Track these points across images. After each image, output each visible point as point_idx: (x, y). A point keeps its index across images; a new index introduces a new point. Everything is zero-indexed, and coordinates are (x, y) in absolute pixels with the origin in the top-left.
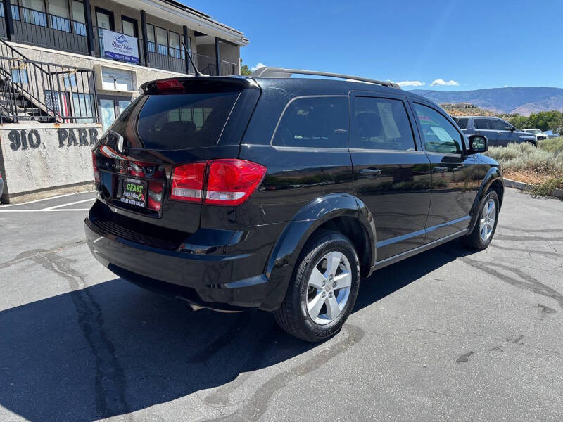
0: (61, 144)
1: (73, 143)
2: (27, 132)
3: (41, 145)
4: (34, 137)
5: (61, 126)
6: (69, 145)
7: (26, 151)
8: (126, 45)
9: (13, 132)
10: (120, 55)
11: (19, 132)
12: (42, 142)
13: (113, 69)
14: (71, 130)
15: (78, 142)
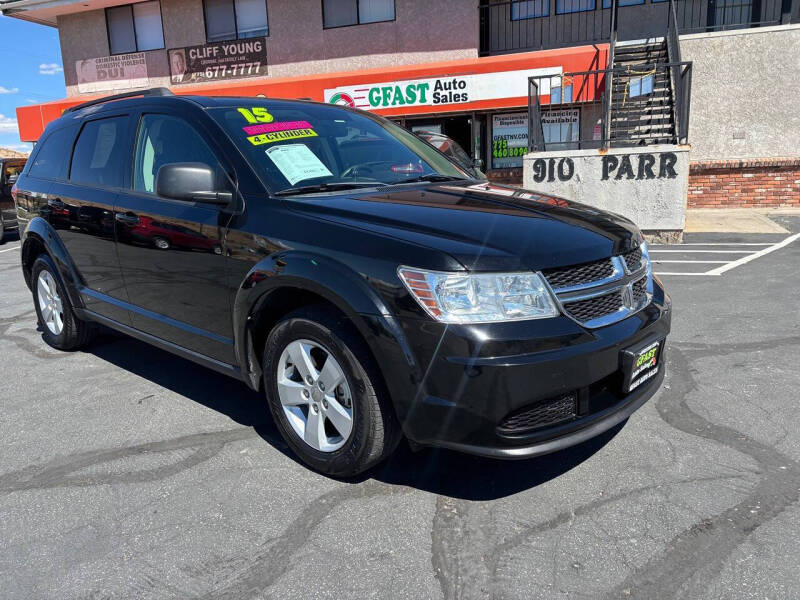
0: (605, 177)
1: (625, 176)
2: (557, 162)
3: (574, 177)
4: (566, 167)
5: (610, 152)
6: (619, 177)
7: (552, 184)
9: (540, 161)
11: (547, 162)
12: (575, 173)
14: (626, 158)
15: (636, 173)
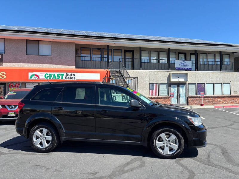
8: (185, 64)
10: (182, 68)
13: (178, 74)
